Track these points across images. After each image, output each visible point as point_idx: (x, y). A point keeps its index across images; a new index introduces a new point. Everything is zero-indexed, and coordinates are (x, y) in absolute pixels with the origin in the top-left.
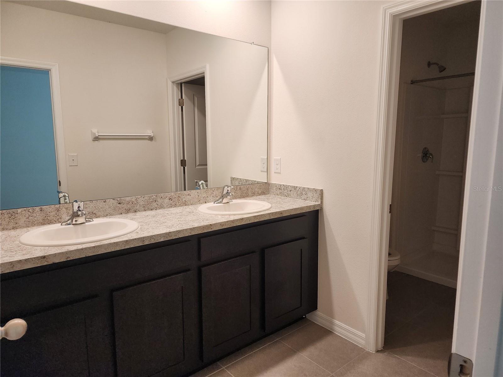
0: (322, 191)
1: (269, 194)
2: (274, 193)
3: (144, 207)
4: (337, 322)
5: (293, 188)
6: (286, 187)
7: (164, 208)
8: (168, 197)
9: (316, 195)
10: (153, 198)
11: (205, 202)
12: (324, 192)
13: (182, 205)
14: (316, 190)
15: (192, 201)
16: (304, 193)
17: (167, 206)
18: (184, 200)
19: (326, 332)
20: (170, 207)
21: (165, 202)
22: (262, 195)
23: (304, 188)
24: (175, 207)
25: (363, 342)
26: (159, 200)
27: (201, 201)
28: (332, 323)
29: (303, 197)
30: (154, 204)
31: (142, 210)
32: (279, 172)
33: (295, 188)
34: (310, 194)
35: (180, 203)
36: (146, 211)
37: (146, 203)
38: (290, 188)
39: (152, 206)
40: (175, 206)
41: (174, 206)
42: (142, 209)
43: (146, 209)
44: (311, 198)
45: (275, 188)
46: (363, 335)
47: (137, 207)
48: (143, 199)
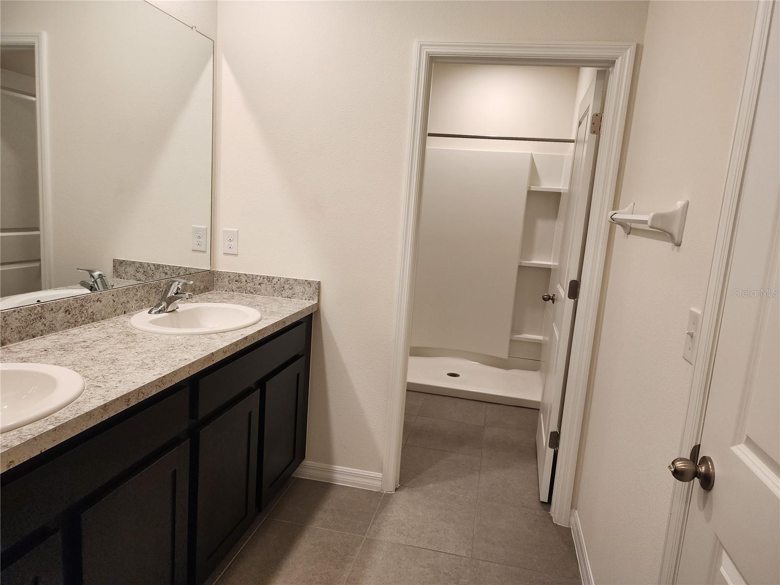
0: (319, 283)
1: (213, 289)
2: (225, 288)
3: (20, 332)
4: (338, 468)
5: (265, 279)
6: (250, 278)
7: (57, 331)
8: (63, 308)
9: (310, 290)
10: (36, 311)
11: (125, 312)
12: (322, 285)
13: (87, 321)
14: (309, 283)
15: (103, 312)
16: (287, 286)
17: (62, 325)
18: (90, 310)
19: (324, 488)
20: (66, 327)
21: (59, 319)
22: (205, 292)
23: (287, 280)
24: (75, 326)
25: (378, 484)
26: (47, 315)
27: (118, 311)
28: (331, 471)
29: (285, 294)
30: (39, 325)
31: (15, 339)
32: (235, 253)
33: (270, 279)
34: (298, 289)
35: (83, 319)
36: (22, 339)
37: (24, 324)
38: (259, 280)
39: (34, 329)
40: (76, 324)
41: (73, 325)
42: (15, 336)
43: (24, 335)
44: (300, 294)
45: (226, 280)
46: (380, 475)
47: (6, 334)
48: (17, 316)
